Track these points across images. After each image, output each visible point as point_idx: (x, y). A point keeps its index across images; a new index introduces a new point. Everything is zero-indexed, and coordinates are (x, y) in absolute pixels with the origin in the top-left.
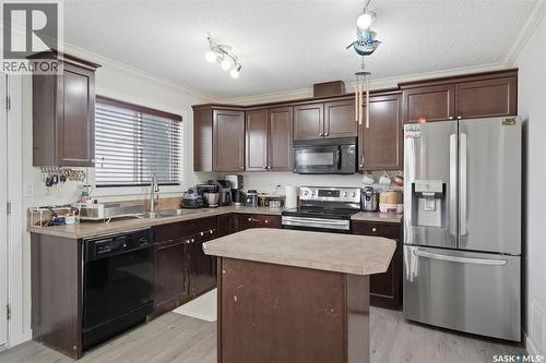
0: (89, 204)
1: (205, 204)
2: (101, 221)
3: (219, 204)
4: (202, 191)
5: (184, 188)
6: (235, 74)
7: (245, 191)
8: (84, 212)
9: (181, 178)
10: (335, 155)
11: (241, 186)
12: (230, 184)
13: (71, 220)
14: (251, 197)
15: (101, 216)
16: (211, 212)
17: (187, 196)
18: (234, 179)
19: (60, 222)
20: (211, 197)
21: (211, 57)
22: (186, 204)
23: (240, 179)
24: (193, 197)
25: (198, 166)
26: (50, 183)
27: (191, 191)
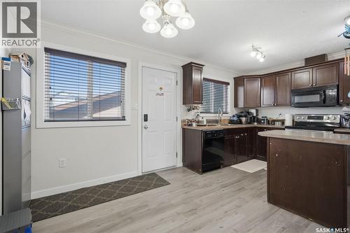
0: (200, 119)
1: (241, 122)
2: (205, 125)
3: (247, 123)
4: (239, 116)
5: (230, 114)
6: (262, 60)
7: (260, 117)
8: (198, 122)
9: (229, 111)
10: (321, 96)
11: (257, 115)
12: (252, 114)
13: (194, 124)
14: (264, 120)
15: (205, 123)
16: (244, 126)
17: (232, 119)
18: (253, 111)
19: (191, 125)
20: (244, 119)
21: (253, 54)
22: (231, 122)
23: (257, 111)
24: (235, 119)
25: (236, 105)
26: (189, 110)
27: (234, 116)
